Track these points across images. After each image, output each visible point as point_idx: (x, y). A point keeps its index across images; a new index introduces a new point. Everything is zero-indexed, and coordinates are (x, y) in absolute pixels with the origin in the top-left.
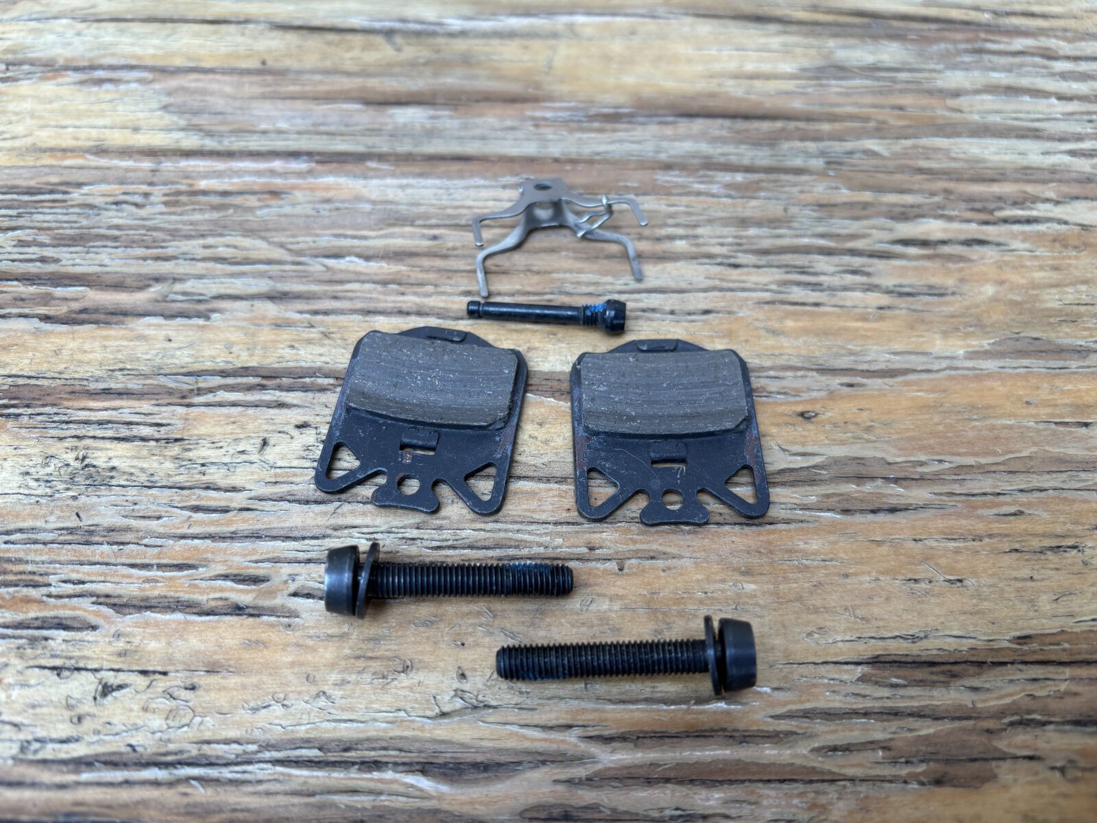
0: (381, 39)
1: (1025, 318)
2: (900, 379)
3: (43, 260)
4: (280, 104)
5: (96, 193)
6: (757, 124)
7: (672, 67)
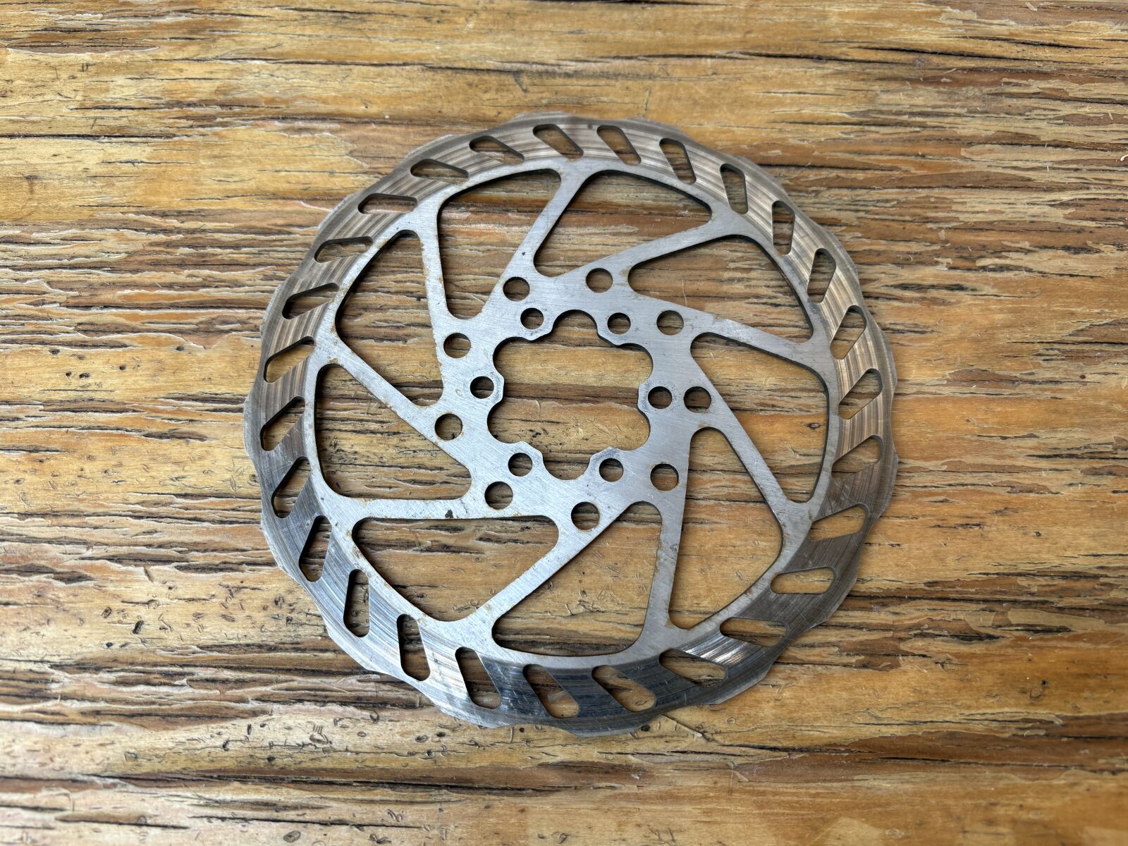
0: (510, 79)
1: (980, 353)
6: (806, 172)
7: (743, 111)
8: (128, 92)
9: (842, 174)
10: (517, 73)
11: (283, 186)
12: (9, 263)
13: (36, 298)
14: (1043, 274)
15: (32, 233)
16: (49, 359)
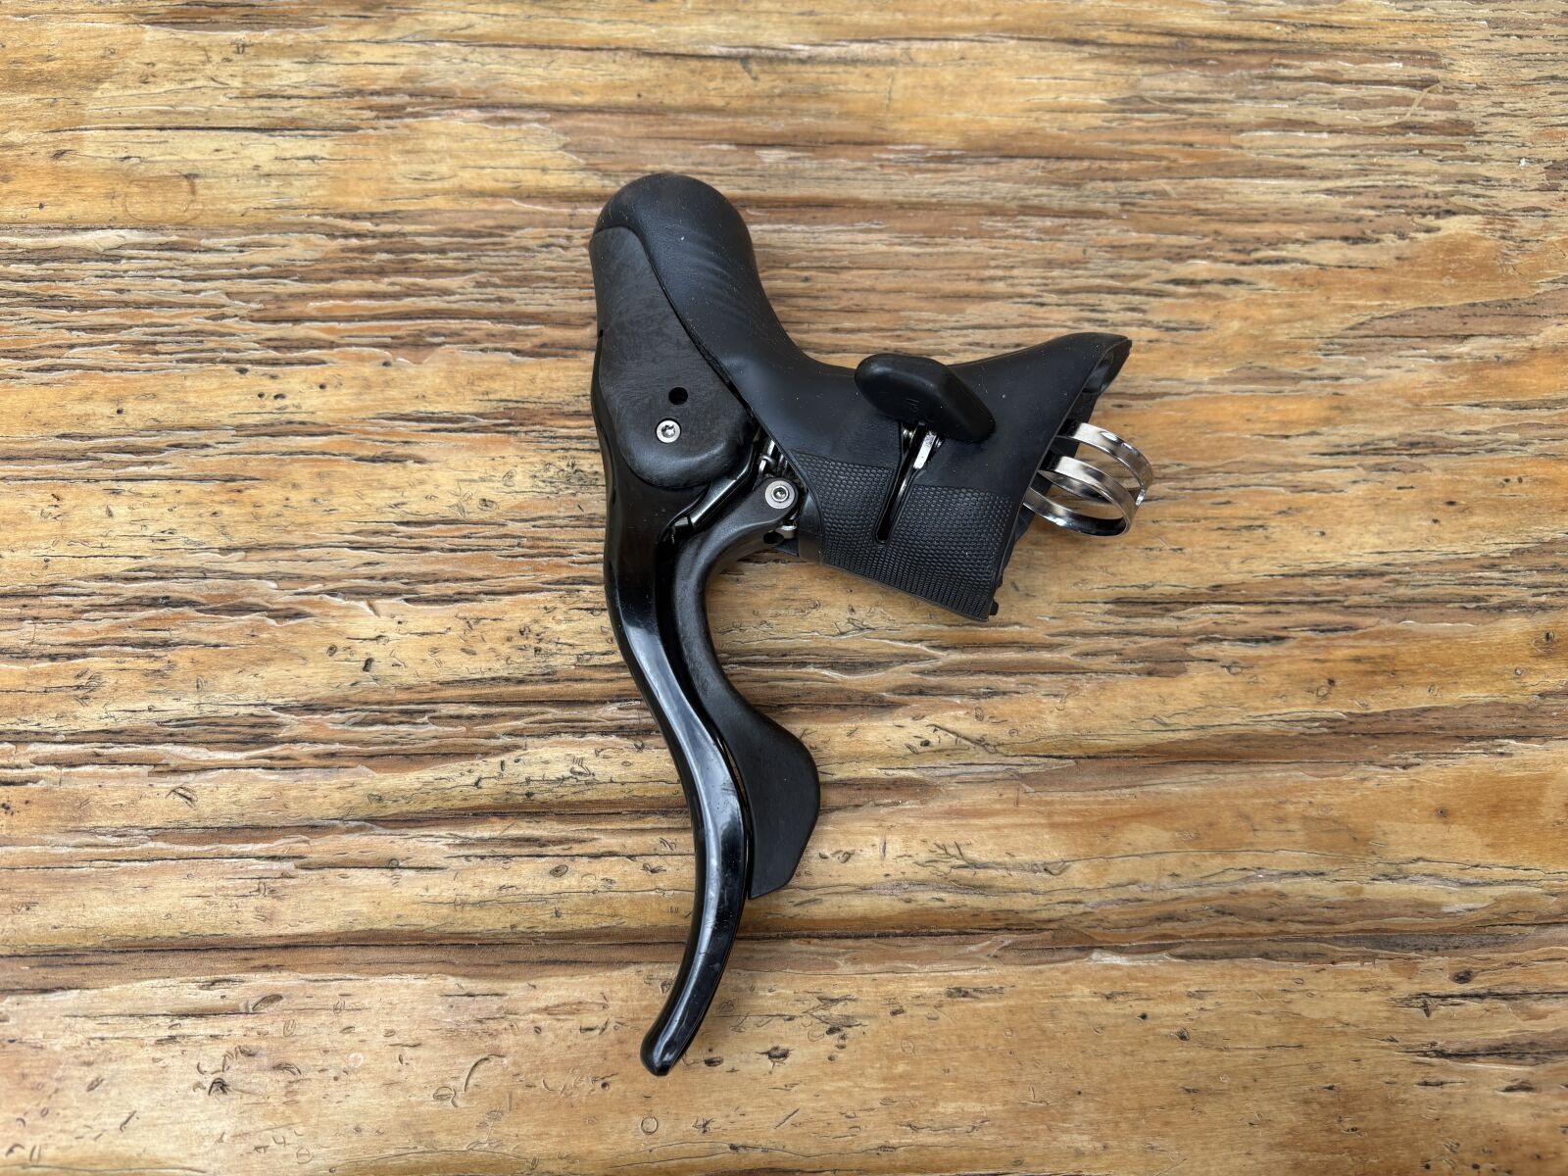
0: (737, 66)
1: (1259, 349)
2: (1158, 400)
3: (500, 299)
4: (662, 144)
5: (528, 236)
6: (1067, 164)
7: (996, 99)
8: (295, 78)
9: (1104, 164)
10: (745, 59)
11: (489, 184)
12: (175, 273)
13: (212, 311)
14: (1322, 267)
15: (200, 238)
16: (237, 380)
